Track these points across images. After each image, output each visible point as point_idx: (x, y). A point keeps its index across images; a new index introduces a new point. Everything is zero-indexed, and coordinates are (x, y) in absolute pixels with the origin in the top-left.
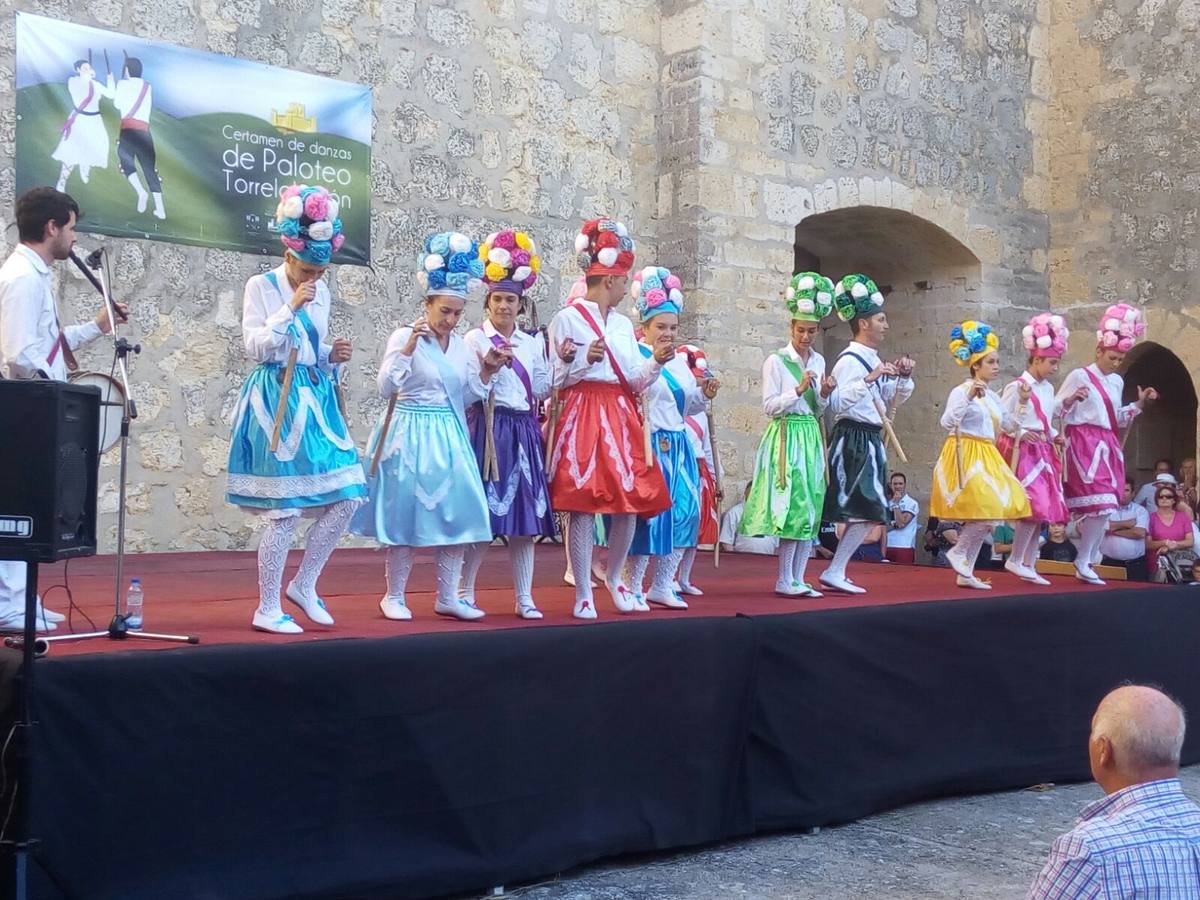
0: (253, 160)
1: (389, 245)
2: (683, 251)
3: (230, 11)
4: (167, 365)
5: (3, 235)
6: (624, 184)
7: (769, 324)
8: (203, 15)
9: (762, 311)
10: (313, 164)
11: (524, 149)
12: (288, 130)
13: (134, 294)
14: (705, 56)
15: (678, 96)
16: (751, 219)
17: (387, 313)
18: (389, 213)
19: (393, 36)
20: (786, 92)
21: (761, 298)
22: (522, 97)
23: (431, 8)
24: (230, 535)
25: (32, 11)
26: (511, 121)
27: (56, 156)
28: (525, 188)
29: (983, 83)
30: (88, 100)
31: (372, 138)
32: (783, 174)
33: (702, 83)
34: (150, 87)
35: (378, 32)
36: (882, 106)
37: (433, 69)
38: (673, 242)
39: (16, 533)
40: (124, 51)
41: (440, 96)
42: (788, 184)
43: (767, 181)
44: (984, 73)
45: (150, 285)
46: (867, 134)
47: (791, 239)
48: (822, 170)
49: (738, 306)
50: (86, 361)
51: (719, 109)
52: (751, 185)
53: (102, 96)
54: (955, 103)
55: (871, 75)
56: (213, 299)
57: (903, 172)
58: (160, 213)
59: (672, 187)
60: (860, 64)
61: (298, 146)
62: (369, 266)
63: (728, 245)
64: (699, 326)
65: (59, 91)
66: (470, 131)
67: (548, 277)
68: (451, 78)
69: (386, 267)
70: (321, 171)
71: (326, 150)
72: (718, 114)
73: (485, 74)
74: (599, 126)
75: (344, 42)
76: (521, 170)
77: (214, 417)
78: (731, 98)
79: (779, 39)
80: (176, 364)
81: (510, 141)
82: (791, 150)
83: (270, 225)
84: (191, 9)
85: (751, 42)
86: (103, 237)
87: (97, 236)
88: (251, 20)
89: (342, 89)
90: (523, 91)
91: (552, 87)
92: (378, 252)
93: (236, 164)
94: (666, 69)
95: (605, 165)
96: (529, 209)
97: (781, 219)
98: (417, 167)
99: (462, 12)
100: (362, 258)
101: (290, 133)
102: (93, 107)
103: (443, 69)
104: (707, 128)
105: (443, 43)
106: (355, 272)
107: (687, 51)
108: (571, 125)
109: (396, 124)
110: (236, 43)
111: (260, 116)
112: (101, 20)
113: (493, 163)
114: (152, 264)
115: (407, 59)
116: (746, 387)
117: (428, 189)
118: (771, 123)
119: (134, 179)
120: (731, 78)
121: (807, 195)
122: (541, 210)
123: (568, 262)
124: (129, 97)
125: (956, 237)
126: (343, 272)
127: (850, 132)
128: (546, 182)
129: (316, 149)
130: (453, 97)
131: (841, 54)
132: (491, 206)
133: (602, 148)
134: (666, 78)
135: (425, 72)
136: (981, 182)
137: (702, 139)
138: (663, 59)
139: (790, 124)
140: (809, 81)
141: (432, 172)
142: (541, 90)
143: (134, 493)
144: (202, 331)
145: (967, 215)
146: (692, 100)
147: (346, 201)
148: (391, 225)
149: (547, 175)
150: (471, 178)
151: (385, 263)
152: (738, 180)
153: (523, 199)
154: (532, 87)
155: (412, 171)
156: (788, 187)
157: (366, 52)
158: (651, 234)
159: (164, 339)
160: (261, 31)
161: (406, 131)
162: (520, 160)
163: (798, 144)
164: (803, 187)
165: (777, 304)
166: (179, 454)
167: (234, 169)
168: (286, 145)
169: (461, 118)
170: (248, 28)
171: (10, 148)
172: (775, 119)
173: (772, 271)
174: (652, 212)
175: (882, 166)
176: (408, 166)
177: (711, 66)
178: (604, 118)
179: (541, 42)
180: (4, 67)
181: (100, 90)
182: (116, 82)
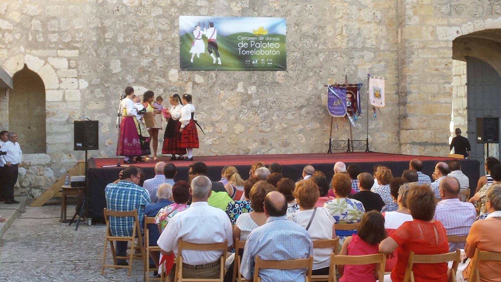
0: (247, 45)
2: (404, 54)
3: (239, 5)
4: (223, 104)
5: (177, 74)
6: (384, 33)
7: (441, 76)
8: (232, 7)
9: (437, 72)
10: (267, 43)
11: (342, 28)
12: (258, 34)
13: (213, 86)
16: (431, 41)
18: (293, 54)
19: (293, 1)
21: (436, 67)
22: (341, 12)
24: (244, 151)
25: (183, 15)
26: (336, 20)
27: (190, 52)
28: (343, 40)
31: (286, 33)
32: (446, 23)
34: (216, 29)
35: (288, 1)
37: (307, 9)
41: (310, 17)
42: (448, 26)
43: (438, 26)
45: (217, 83)
46: (488, 3)
47: (451, 45)
48: (465, 19)
49: (425, 71)
51: (414, 5)
52: (430, 28)
53: (202, 34)
56: (236, 85)
58: (220, 63)
59: (401, 33)
61: (262, 38)
62: (286, 71)
63: (420, 51)
64: (408, 79)
65: (191, 35)
66: (322, 25)
67: (353, 68)
68: (314, 11)
69: (292, 70)
70: (269, 45)
71: (271, 39)
72: (414, 7)
73: (327, 7)
74: (372, 16)
75: (276, 6)
76: (341, 35)
77: (238, 117)
80: (226, 104)
81: (337, 27)
82: (450, 14)
83: (253, 62)
84: (228, 6)
86: (204, 71)
87: (202, 71)
88: (246, 5)
90: (341, 11)
91: (353, 7)
92: (289, 66)
93: (242, 47)
95: (375, 29)
96: (345, 47)
97: (445, 39)
98: (302, 39)
100: (284, 69)
102: (200, 37)
103: (311, 8)
104: (410, 12)
105: (311, 1)
106: (282, 73)
108: (361, 17)
109: (295, 27)
110: (242, 13)
111: (249, 32)
112: (202, 14)
113: (330, 34)
114: (218, 77)
115: (298, 7)
116: (430, 98)
117: (306, 45)
118: (439, 6)
119: (212, 55)
121: (459, 29)
122: (349, 47)
123: (360, 62)
124: (210, 33)
127: (480, 3)
128: (351, 37)
129: (268, 39)
130: (315, 16)
132: (330, 47)
133: (374, 24)
135: (304, 10)
137: (407, 17)
139: (449, 5)
141: (308, 40)
142: (348, 8)
143: (215, 139)
144: (233, 94)
146: (404, 4)
147: (278, 52)
148: (294, 58)
149: (351, 35)
150: (322, 40)
151: (292, 69)
152: (424, 28)
153: (342, 43)
154: (345, 8)
155: (301, 41)
156: (449, 27)
157: (284, 8)
158: (395, 49)
159: (222, 97)
160: (249, 8)
161: (298, 29)
162: (341, 32)
163: (453, 12)
164: (456, 26)
165: (444, 69)
166: (227, 128)
167: (242, 48)
168: (258, 39)
169: (318, 22)
170: (245, 8)
171: (178, 51)
172: (441, 5)
173: (442, 58)
174: (395, 42)
175: (497, 13)
176: (299, 39)
178: (374, 14)
180: (176, 31)
181: (202, 32)
182: (206, 29)
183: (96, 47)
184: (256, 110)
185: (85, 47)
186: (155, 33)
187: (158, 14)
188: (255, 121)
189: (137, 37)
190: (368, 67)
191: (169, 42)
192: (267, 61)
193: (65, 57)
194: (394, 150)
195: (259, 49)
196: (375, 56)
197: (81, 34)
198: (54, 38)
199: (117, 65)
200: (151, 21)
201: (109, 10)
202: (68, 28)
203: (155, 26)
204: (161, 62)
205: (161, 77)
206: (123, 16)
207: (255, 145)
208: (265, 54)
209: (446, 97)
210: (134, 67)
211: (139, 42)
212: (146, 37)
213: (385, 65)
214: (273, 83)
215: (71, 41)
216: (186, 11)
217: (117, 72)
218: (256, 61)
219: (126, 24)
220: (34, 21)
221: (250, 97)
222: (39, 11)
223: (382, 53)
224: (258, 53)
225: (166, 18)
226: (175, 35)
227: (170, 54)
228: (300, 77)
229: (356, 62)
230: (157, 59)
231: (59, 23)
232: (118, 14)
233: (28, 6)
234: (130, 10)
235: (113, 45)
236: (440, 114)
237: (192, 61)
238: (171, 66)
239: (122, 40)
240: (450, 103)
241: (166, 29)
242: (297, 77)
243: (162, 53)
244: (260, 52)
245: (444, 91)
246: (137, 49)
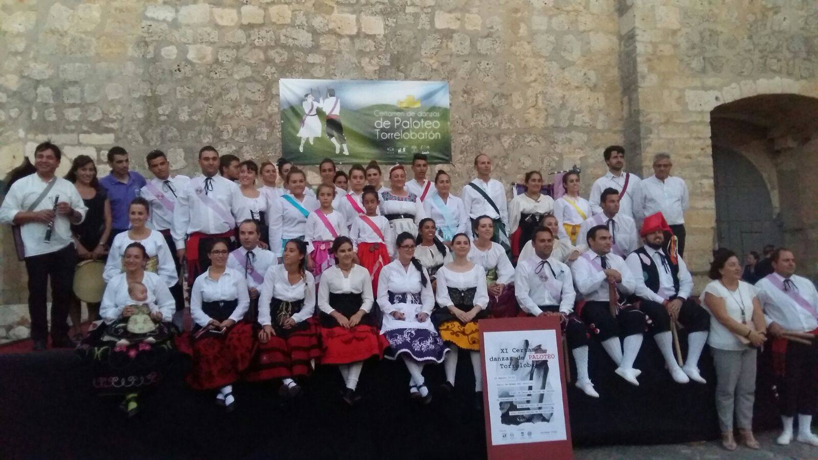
0: (390, 124)
2: (635, 134)
3: (375, 61)
6: (601, 103)
7: (695, 166)
8: (363, 65)
9: (689, 160)
10: (420, 121)
11: (537, 97)
14: (638, 32)
15: (628, 55)
16: (677, 112)
18: (462, 138)
19: (458, 56)
20: (697, 39)
21: (687, 153)
23: (479, 39)
25: (286, 77)
26: (528, 85)
27: (299, 135)
28: (538, 116)
30: (312, 110)
31: (450, 104)
32: (699, 85)
33: (638, 46)
34: (339, 100)
35: (451, 55)
36: (769, 38)
37: (482, 67)
41: (486, 79)
43: (687, 90)
46: (760, 55)
47: (708, 119)
48: (727, 79)
51: (650, 57)
52: (676, 92)
53: (317, 107)
57: (790, 72)
58: (346, 153)
59: (628, 102)
60: (751, 18)
61: (412, 114)
62: (452, 163)
63: (661, 127)
66: (505, 93)
67: (555, 158)
69: (461, 163)
70: (424, 123)
71: (426, 114)
72: (649, 60)
73: (512, 64)
74: (583, 78)
75: (434, 63)
76: (536, 107)
78: (658, 50)
79: (690, 14)
81: (528, 94)
82: (704, 71)
83: (399, 151)
84: (357, 64)
85: (670, 19)
88: (386, 62)
89: (433, 85)
90: (534, 70)
91: (551, 64)
92: (456, 156)
93: (381, 127)
94: (622, 43)
95: (588, 97)
96: (542, 126)
97: (699, 108)
98: (475, 115)
99: (497, 38)
100: (447, 160)
101: (407, 109)
102: (314, 112)
103: (487, 66)
104: (642, 68)
105: (487, 54)
107: (630, 31)
108: (565, 80)
109: (463, 96)
110: (379, 74)
111: (392, 104)
112: (316, 75)
113: (518, 106)
115: (467, 65)
117: (482, 124)
118: (687, 59)
119: (333, 140)
121: (718, 94)
122: (549, 125)
123: (567, 149)
124: (329, 106)
127: (747, 56)
128: (550, 111)
129: (421, 114)
130: (494, 78)
131: (736, 14)
132: (519, 127)
133: (585, 89)
134: (622, 47)
135: (477, 70)
137: (639, 75)
138: (621, 38)
139: (702, 57)
140: (713, 33)
141: (484, 116)
142: (545, 67)
146: (634, 55)
147: (438, 136)
148: (463, 143)
149: (552, 107)
150: (506, 115)
151: (460, 161)
152: (666, 93)
153: (537, 121)
154: (540, 66)
155: (473, 117)
156: (703, 92)
157: (445, 66)
158: (620, 128)
160: (390, 67)
161: (468, 98)
162: (535, 103)
163: (709, 68)
164: (714, 90)
165: (700, 155)
167: (381, 129)
168: (405, 115)
169: (499, 87)
170: (384, 66)
171: (279, 135)
172: (690, 57)
173: (695, 138)
174: (620, 117)
175: (774, 71)
176: (470, 114)
177: (643, 36)
178: (585, 74)
179: (544, 43)
180: (274, 102)
181: (316, 105)
182: (324, 100)
183: (143, 128)
185: (124, 130)
186: (241, 107)
187: (244, 77)
189: (211, 112)
190: (579, 156)
191: (263, 120)
192: (422, 148)
193: (91, 145)
195: (407, 130)
196: (589, 140)
197: (119, 109)
198: (73, 115)
199: (178, 158)
200: (233, 87)
201: (164, 70)
202: (97, 98)
203: (241, 96)
204: (251, 151)
206: (187, 79)
208: (417, 138)
209: (704, 200)
211: (213, 120)
212: (225, 112)
215: (102, 120)
216: (290, 71)
217: (179, 168)
218: (404, 149)
219: (192, 91)
220: (41, 89)
222: (49, 73)
223: (599, 134)
224: (406, 136)
225: (258, 81)
226: (274, 109)
227: (265, 139)
228: (473, 173)
229: (559, 149)
230: (244, 147)
231: (82, 91)
232: (179, 76)
233: (32, 65)
234: (199, 69)
235: (171, 125)
236: (696, 226)
237: (301, 149)
239: (187, 118)
240: (711, 209)
241: (259, 100)
242: (468, 173)
243: (252, 137)
244: (410, 135)
245: (702, 192)
246: (212, 131)
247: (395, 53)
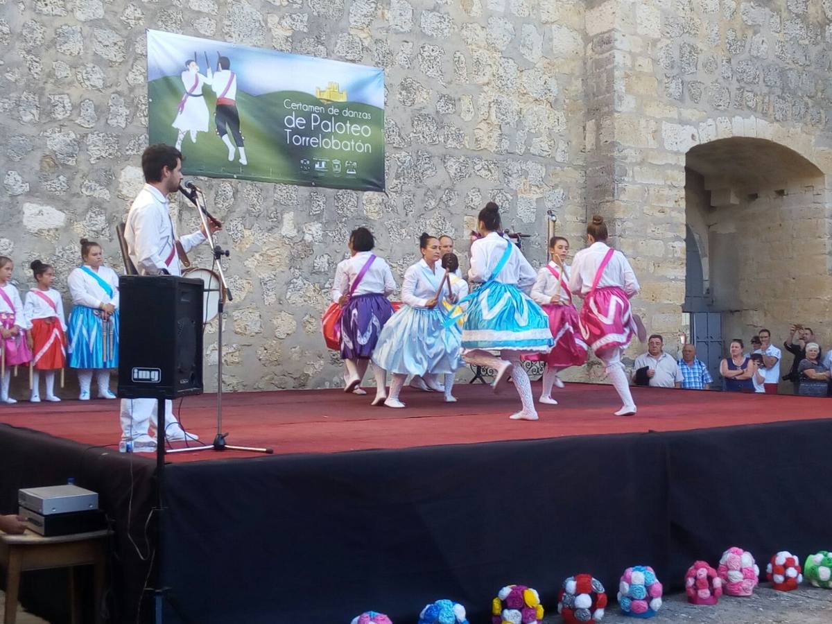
0: (305, 122)
1: (397, 177)
2: (605, 174)
3: (287, 22)
4: (250, 263)
6: (562, 128)
7: (668, 223)
8: (270, 25)
9: (662, 215)
10: (345, 124)
11: (490, 107)
12: (328, 100)
13: (227, 216)
14: (617, 35)
15: (598, 64)
16: (652, 149)
17: (398, 224)
18: (397, 155)
19: (397, 33)
20: (676, 55)
21: (661, 205)
22: (488, 70)
23: (424, 12)
24: (295, 379)
25: (158, 29)
26: (480, 87)
27: (175, 125)
28: (491, 134)
29: (823, 45)
30: (195, 87)
31: (385, 104)
32: (676, 117)
33: (616, 55)
34: (235, 76)
35: (388, 30)
36: (747, 65)
37: (426, 54)
38: (597, 168)
39: (150, 379)
40: (218, 52)
41: (430, 73)
42: (680, 123)
43: (664, 122)
44: (823, 37)
45: (238, 210)
46: (737, 85)
47: (683, 163)
48: (705, 113)
49: (645, 211)
50: (196, 262)
51: (629, 72)
52: (652, 123)
53: (205, 84)
54: (802, 60)
55: (739, 43)
56: (280, 218)
57: (764, 111)
58: (243, 161)
59: (595, 129)
60: (731, 35)
61: (334, 111)
62: (385, 192)
63: (637, 168)
64: (617, 227)
65: (175, 81)
66: (452, 96)
67: (508, 196)
68: (438, 60)
69: (396, 192)
70: (350, 128)
71: (353, 113)
72: (627, 76)
73: (462, 56)
74: (542, 88)
75: (365, 39)
76: (488, 121)
77: (283, 298)
78: (637, 64)
79: (671, 20)
80: (256, 263)
81: (481, 102)
82: (681, 99)
83: (317, 166)
84: (262, 22)
85: (650, 23)
86: (206, 178)
87: (202, 178)
88: (301, 27)
89: (364, 71)
90: (489, 66)
91: (508, 62)
92: (390, 182)
93: (293, 125)
94: (590, 45)
95: (547, 115)
96: (494, 149)
97: (675, 148)
98: (416, 123)
99: (445, 14)
100: (379, 186)
101: (329, 103)
102: (198, 91)
103: (433, 54)
104: (620, 86)
105: (433, 35)
106: (375, 196)
107: (604, 33)
108: (522, 88)
109: (401, 93)
110: (292, 43)
111: (307, 92)
112: (202, 32)
113: (468, 118)
114: (239, 196)
115: (408, 48)
116: (652, 269)
117: (423, 137)
118: (666, 80)
119: (226, 138)
120: (638, 50)
121: (694, 131)
122: (503, 149)
123: (522, 185)
124: (221, 83)
125: (806, 157)
126: (366, 197)
127: (725, 84)
128: (505, 129)
129: (347, 113)
130: (440, 73)
131: (716, 29)
132: (468, 147)
133: (545, 104)
134: (589, 52)
135: (420, 57)
136: (823, 116)
137: (616, 94)
138: (587, 39)
139: (680, 81)
140: (693, 49)
141: (426, 126)
142: (501, 65)
143: (230, 351)
144: (273, 240)
145: (814, 141)
146: (609, 67)
147: (368, 148)
148: (399, 163)
149: (506, 124)
150: (454, 129)
151: (395, 189)
152: (643, 122)
153: (490, 142)
154: (495, 63)
155: (413, 126)
156: (680, 126)
157: (380, 45)
158: (581, 163)
159: (248, 246)
160: (308, 34)
161: (408, 98)
162: (487, 115)
163: (687, 94)
164: (690, 125)
166: (258, 325)
167: (292, 129)
168: (326, 111)
169: (446, 87)
170: (299, 32)
171: (144, 121)
172: (669, 78)
173: (669, 186)
174: (582, 147)
175: (749, 107)
176: (410, 122)
177: (622, 42)
178: (546, 82)
179: (500, 32)
180: (139, 67)
181: (202, 79)
182: (213, 73)
184: (322, 281)
186: (86, 67)
187: (93, 18)
188: (319, 307)
189: (37, 69)
190: (535, 197)
191: (120, 94)
192: (346, 164)
194: (579, 375)
195: (328, 135)
196: (547, 175)
200: (73, 33)
203: (86, 48)
204: (100, 143)
205: (101, 185)
207: (320, 365)
208: (341, 149)
209: (676, 268)
210: (27, 153)
211: (41, 85)
212: (60, 74)
213: (563, 194)
214: (357, 219)
216: (163, 19)
221: (308, 249)
223: (558, 168)
224: (327, 144)
225: (114, 29)
226: (137, 77)
227: (124, 126)
228: (411, 209)
229: (514, 183)
230: (90, 135)
236: (666, 302)
238: (127, 158)
240: (681, 280)
241: (114, 59)
242: (405, 208)
243: (103, 121)
244: (332, 144)
245: (674, 256)
246: (37, 103)
247: (315, 14)
